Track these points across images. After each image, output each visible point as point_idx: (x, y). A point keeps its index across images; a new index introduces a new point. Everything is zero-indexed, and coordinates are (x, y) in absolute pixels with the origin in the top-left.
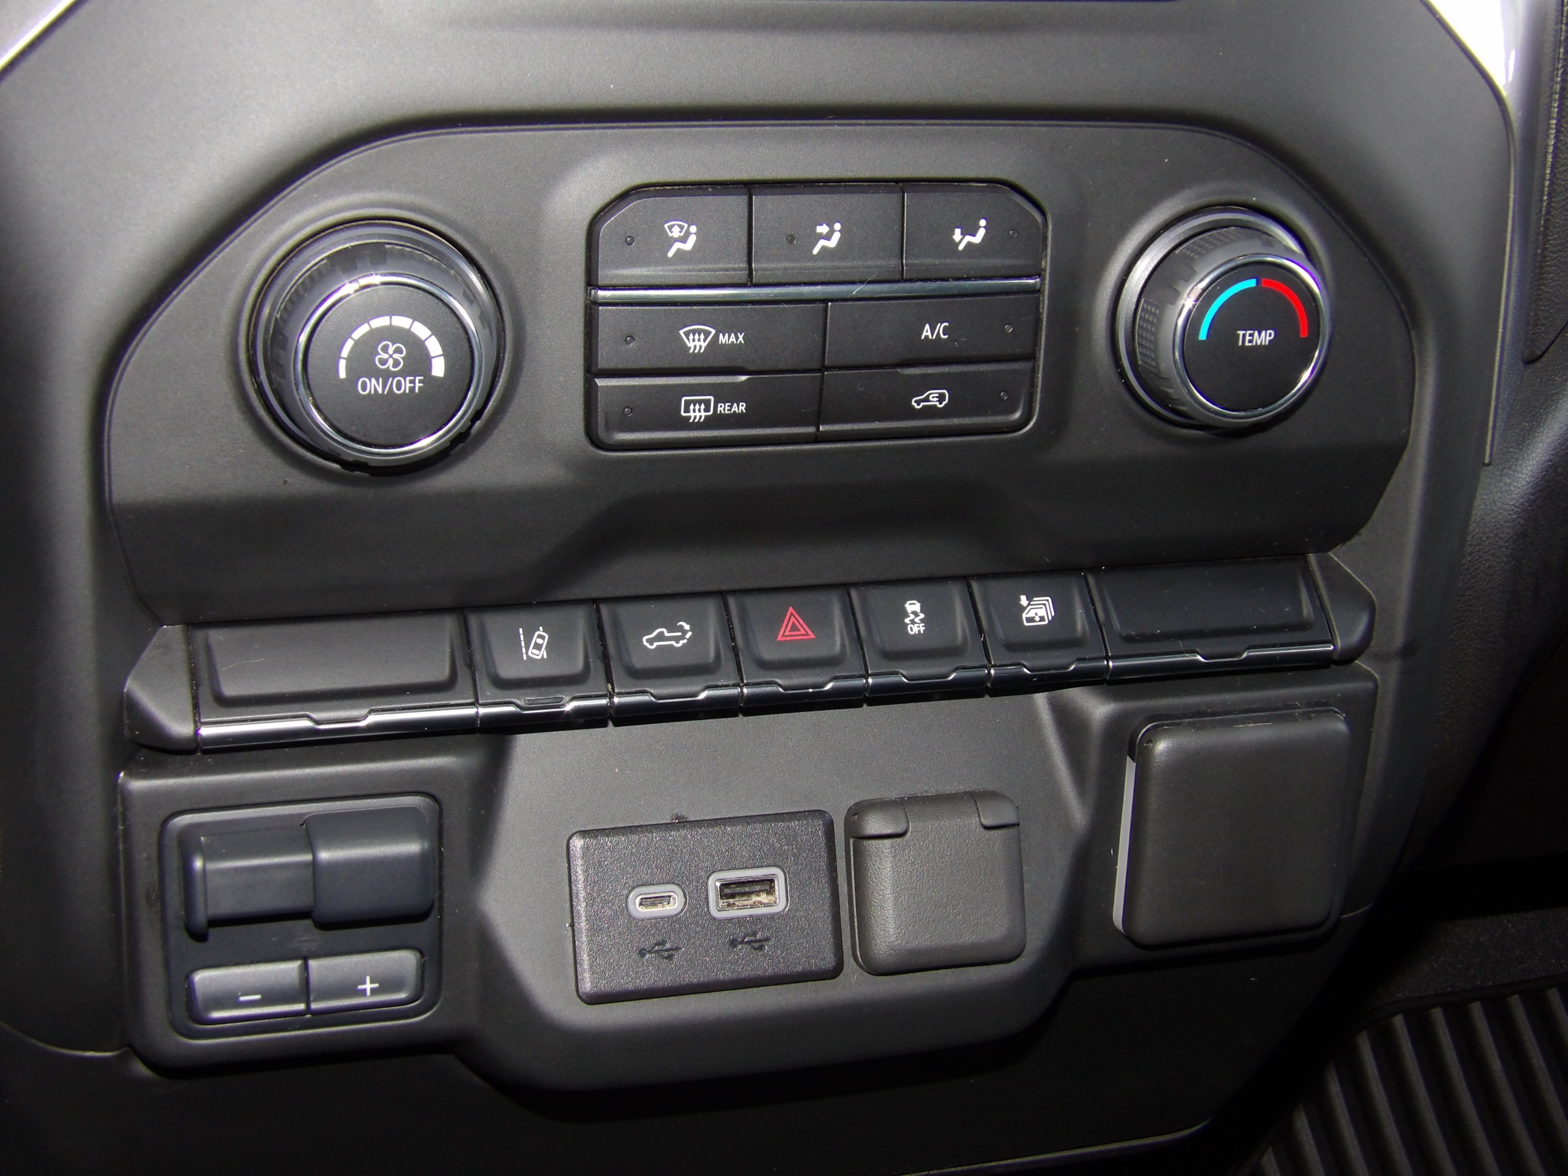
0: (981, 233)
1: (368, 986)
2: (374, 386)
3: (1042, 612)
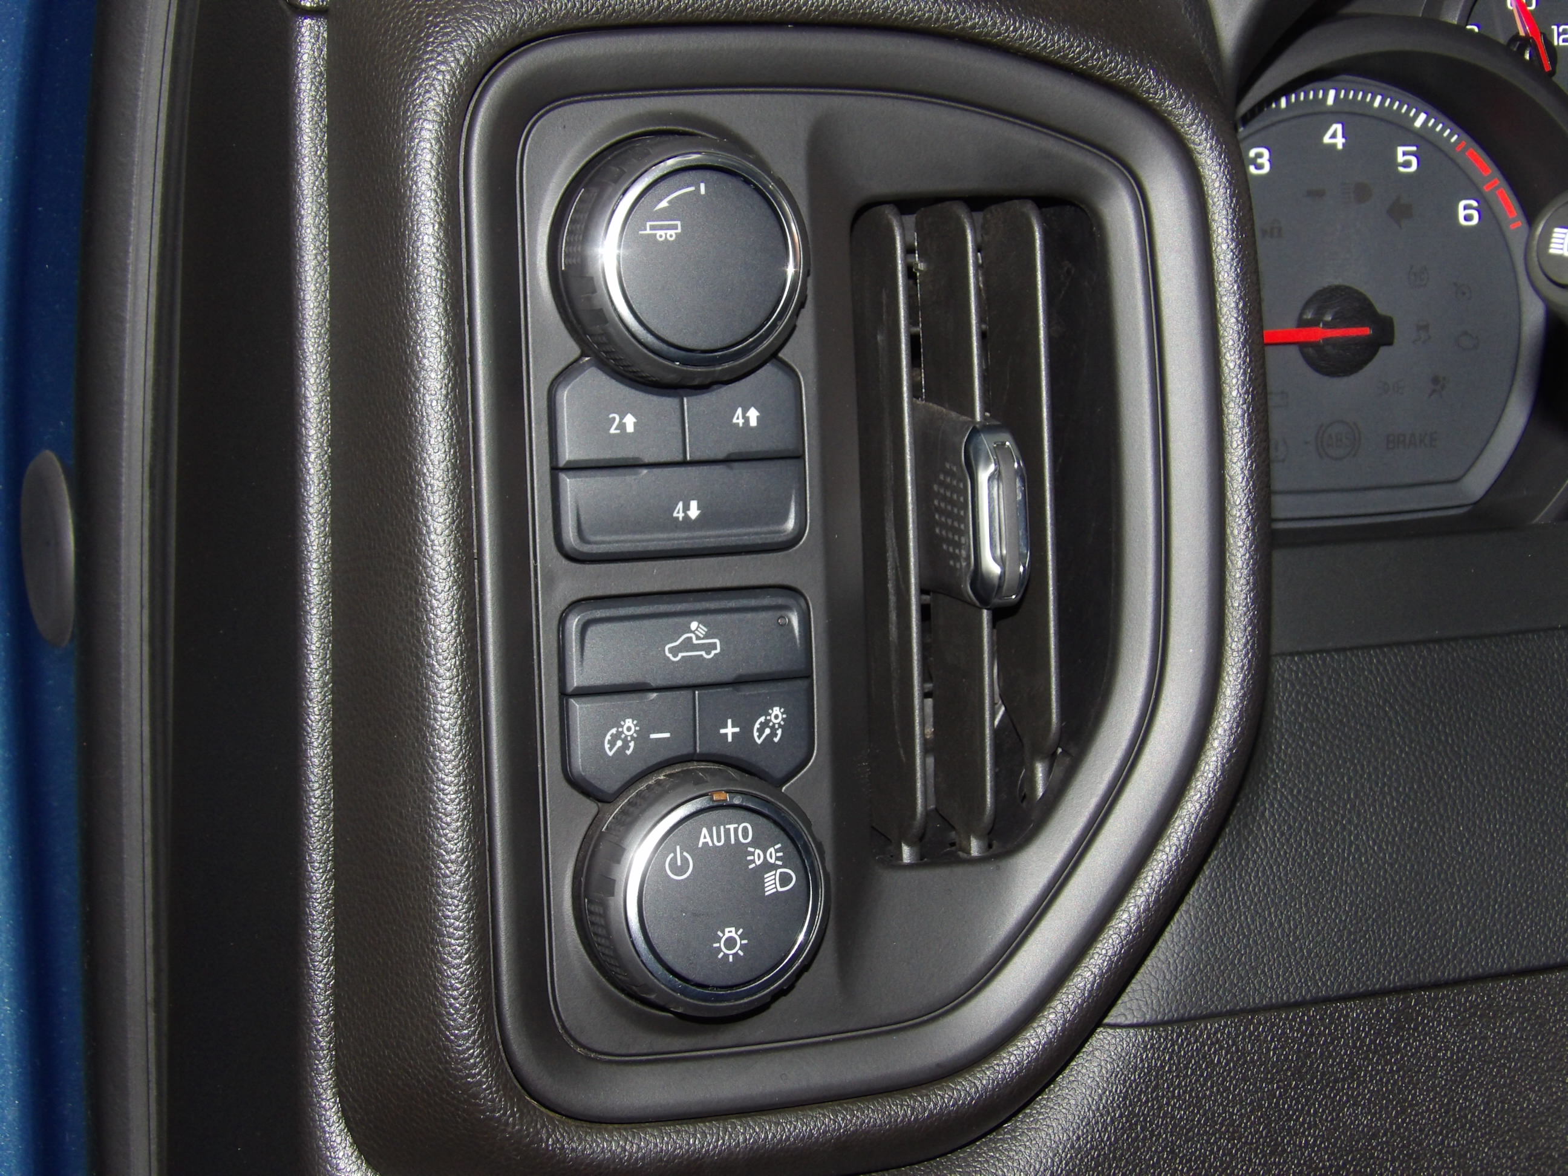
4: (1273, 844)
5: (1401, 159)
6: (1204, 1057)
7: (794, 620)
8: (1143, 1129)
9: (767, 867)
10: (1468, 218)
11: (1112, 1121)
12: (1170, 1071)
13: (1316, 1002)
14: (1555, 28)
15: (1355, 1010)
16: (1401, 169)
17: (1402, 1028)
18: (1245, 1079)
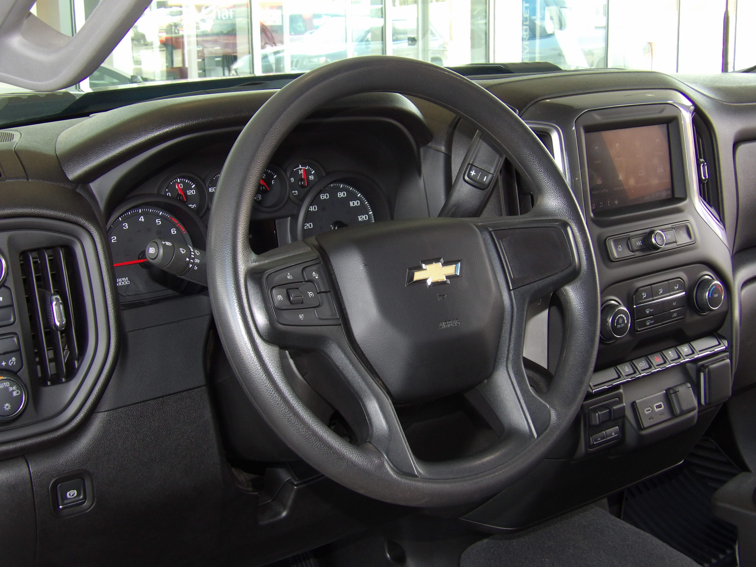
0: (678, 286)
1: (613, 434)
2: (619, 326)
3: (686, 350)
4: (131, 371)
5: (157, 222)
6: (120, 416)
7: (15, 339)
8: (108, 432)
9: (13, 391)
10: (174, 232)
11: (101, 431)
12: (112, 420)
13: (143, 401)
14: (187, 191)
15: (152, 402)
16: (157, 224)
17: (163, 404)
18: (129, 419)
